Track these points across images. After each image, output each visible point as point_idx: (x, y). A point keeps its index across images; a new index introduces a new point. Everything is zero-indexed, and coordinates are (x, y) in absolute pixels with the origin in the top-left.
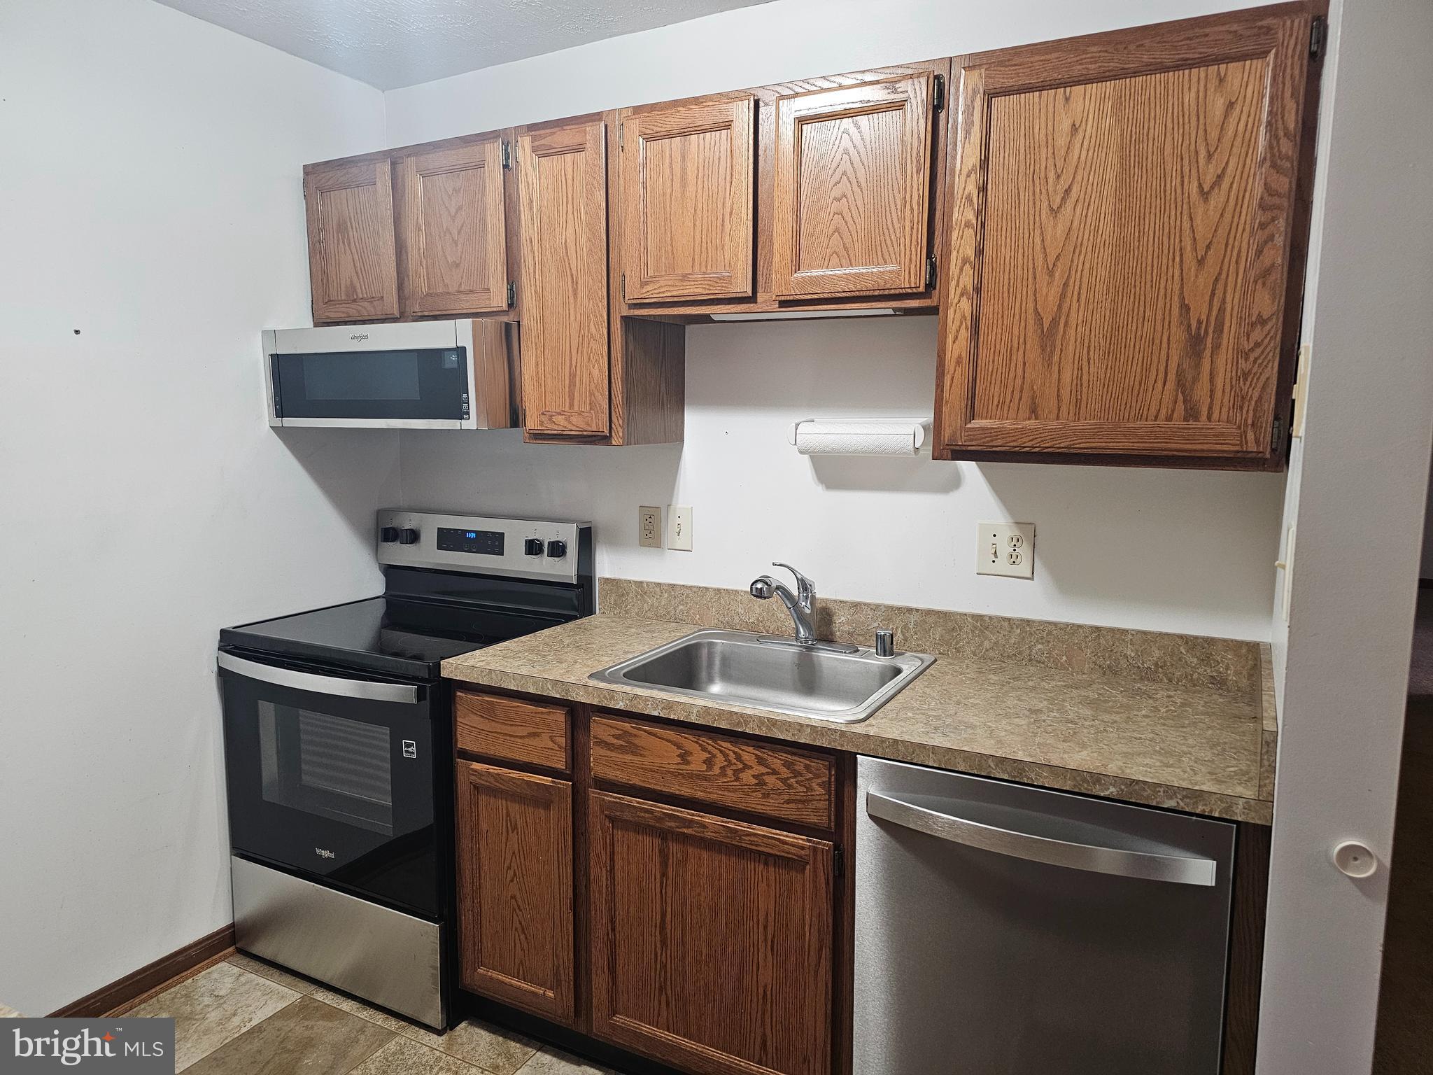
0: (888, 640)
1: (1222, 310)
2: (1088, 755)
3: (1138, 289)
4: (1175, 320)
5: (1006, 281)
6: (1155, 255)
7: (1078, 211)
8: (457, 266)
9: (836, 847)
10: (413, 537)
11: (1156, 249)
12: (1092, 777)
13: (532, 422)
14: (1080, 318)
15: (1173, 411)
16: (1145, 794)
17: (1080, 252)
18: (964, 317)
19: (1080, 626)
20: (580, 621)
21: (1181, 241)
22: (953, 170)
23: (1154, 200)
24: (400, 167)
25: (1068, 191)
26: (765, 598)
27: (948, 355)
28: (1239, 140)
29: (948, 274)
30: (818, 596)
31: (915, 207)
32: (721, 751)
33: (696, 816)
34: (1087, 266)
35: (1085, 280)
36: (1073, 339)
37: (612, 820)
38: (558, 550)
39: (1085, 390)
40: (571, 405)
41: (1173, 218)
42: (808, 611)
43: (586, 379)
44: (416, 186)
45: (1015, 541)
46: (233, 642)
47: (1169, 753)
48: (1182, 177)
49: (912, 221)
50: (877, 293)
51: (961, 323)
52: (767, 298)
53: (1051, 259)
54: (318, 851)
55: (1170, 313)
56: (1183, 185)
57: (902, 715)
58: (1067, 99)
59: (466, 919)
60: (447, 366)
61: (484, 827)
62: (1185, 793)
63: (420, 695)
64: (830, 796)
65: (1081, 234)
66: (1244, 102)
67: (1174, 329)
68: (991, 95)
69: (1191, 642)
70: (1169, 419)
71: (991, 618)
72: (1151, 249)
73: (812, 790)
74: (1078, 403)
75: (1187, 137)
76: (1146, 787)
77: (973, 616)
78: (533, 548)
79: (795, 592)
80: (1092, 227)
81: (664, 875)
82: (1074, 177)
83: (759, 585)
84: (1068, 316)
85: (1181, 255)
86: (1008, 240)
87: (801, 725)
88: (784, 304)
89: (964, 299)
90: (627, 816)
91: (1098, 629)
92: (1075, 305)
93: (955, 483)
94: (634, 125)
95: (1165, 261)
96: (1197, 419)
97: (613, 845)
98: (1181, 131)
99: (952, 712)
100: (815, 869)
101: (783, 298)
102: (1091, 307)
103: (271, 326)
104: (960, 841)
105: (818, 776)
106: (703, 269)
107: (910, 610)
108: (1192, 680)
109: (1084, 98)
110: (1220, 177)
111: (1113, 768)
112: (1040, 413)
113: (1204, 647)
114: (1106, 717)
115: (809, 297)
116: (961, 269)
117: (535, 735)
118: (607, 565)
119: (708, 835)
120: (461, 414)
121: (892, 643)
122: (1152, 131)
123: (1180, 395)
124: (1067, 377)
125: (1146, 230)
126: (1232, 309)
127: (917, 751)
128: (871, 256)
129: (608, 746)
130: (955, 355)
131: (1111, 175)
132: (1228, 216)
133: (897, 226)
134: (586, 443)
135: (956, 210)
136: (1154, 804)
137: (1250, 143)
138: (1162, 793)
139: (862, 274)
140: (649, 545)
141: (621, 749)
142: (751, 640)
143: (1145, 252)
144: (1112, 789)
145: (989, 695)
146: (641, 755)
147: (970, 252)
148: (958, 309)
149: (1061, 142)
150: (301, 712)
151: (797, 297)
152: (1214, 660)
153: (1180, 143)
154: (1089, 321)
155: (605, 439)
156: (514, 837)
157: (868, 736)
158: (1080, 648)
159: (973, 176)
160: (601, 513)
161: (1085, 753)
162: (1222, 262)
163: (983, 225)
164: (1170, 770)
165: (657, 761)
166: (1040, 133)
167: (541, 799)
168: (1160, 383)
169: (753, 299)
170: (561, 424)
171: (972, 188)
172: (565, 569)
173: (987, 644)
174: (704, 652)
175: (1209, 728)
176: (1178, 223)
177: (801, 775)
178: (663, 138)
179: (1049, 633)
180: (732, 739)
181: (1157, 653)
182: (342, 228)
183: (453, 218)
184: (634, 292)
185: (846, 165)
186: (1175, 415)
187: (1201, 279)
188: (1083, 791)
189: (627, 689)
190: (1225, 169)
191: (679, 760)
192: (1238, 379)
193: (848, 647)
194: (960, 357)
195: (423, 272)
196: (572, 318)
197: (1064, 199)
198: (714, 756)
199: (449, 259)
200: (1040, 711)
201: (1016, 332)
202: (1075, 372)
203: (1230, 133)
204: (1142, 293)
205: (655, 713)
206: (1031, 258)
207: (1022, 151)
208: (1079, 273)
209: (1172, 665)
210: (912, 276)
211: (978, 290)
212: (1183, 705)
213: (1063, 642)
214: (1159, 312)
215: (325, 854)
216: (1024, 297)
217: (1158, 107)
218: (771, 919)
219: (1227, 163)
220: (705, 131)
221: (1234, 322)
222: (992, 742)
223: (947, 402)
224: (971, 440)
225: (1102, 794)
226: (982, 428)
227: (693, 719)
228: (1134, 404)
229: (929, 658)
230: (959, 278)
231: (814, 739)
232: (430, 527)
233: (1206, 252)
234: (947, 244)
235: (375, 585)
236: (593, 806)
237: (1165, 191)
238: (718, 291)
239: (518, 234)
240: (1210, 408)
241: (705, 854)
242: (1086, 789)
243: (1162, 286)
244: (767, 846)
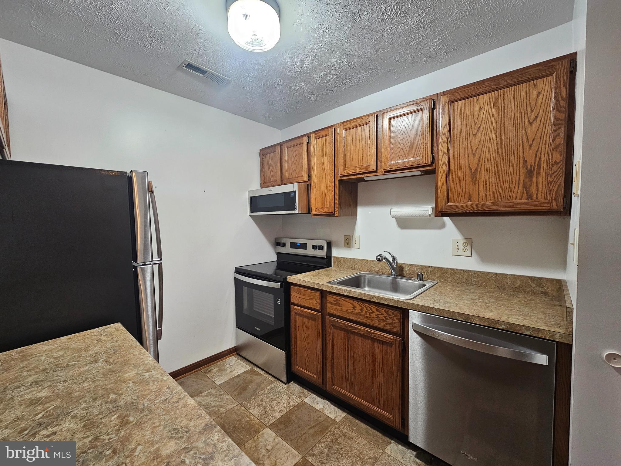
0: (421, 276)
1: (540, 161)
2: (494, 314)
3: (507, 157)
4: (521, 166)
5: (458, 158)
6: (513, 145)
7: (483, 134)
8: (296, 170)
9: (403, 340)
10: (284, 245)
11: (513, 143)
12: (495, 321)
13: (313, 211)
14: (485, 168)
15: (522, 196)
16: (517, 329)
17: (485, 147)
18: (444, 171)
19: (489, 273)
20: (327, 269)
21: (522, 139)
22: (439, 127)
23: (511, 127)
24: (282, 147)
25: (479, 128)
26: (381, 261)
27: (439, 183)
28: (543, 103)
29: (438, 158)
30: (398, 262)
31: (427, 139)
32: (365, 307)
33: (357, 326)
34: (487, 151)
35: (487, 156)
36: (483, 175)
37: (333, 326)
38: (321, 248)
39: (488, 192)
40: (324, 206)
41: (519, 132)
42: (395, 267)
43: (328, 198)
44: (286, 151)
45: (465, 244)
46: (238, 271)
47: (527, 316)
48: (522, 119)
49: (426, 143)
50: (415, 166)
51: (443, 172)
52: (381, 171)
53: (474, 150)
54: (256, 328)
55: (519, 163)
56: (522, 121)
57: (425, 298)
58: (477, 100)
59: (293, 351)
60: (291, 196)
61: (298, 325)
62: (534, 329)
63: (281, 286)
64: (400, 322)
65: (484, 141)
66: (545, 91)
67: (521, 169)
68: (451, 102)
69: (533, 279)
70: (521, 199)
71: (457, 269)
72: (511, 143)
73: (394, 320)
74: (486, 196)
75: (523, 105)
76: (517, 326)
77: (451, 269)
78: (314, 247)
79: (391, 261)
80: (489, 138)
81: (348, 344)
82: (481, 124)
83: (379, 257)
84: (481, 168)
85: (523, 144)
86: (459, 146)
87: (391, 299)
88: (386, 172)
89: (444, 165)
90: (337, 325)
91: (496, 274)
92: (483, 164)
93: (443, 226)
94: (342, 127)
95: (516, 147)
96: (532, 199)
97: (333, 333)
98: (520, 104)
99: (443, 298)
100: (395, 347)
101: (385, 170)
102: (489, 164)
103: (250, 189)
104: (446, 341)
105: (396, 316)
106: (362, 164)
107: (429, 267)
108: (533, 292)
109: (484, 99)
110: (536, 117)
111: (504, 319)
112: (472, 199)
113: (539, 281)
114: (500, 302)
115: (393, 169)
116: (443, 156)
117: (311, 299)
118: (335, 253)
119: (361, 332)
120: (294, 209)
121: (423, 277)
122: (509, 105)
123: (525, 191)
124: (481, 187)
125: (509, 138)
126: (544, 160)
127: (430, 309)
128: (413, 155)
129: (331, 303)
130: (441, 183)
131: (494, 121)
132: (540, 129)
133: (421, 145)
134: (328, 216)
135: (440, 138)
136: (521, 332)
137: (548, 104)
138: (524, 329)
139: (410, 161)
140: (347, 247)
141: (335, 304)
142: (377, 275)
143: (509, 145)
144: (503, 326)
145: (456, 294)
146: (341, 307)
147: (446, 151)
148: (442, 169)
149: (476, 113)
150: (254, 290)
151: (390, 170)
152: (542, 285)
153: (520, 107)
154: (489, 169)
155: (332, 215)
156: (305, 328)
157: (413, 304)
158: (490, 280)
159: (446, 127)
160: (333, 238)
161: (492, 313)
162: (539, 145)
163: (450, 142)
164: (527, 321)
165: (346, 309)
166: (468, 111)
167: (313, 318)
168: (516, 188)
169: (376, 171)
170: (321, 211)
171: (445, 131)
172: (323, 253)
173: (456, 278)
174: (363, 278)
175: (542, 308)
176: (521, 133)
177: (390, 315)
178: (350, 129)
179: (478, 275)
180: (369, 303)
181: (519, 283)
182: (268, 164)
183: (295, 158)
184: (341, 172)
185: (404, 129)
186: (523, 198)
187: (531, 152)
188: (492, 326)
189: (337, 286)
190: (538, 114)
191: (352, 309)
192: (548, 184)
193: (408, 278)
194: (443, 183)
195: (287, 173)
196: (325, 181)
197: (478, 131)
198: (363, 308)
199: (294, 169)
200: (475, 299)
201: (462, 174)
202: (484, 185)
203: (540, 102)
204: (508, 158)
205: (345, 294)
206: (467, 150)
207: (462, 118)
208: (484, 154)
209: (525, 287)
210: (426, 160)
211: (449, 162)
212: (530, 300)
213: (483, 278)
214: (515, 164)
215: (258, 329)
216: (465, 163)
217: (511, 98)
218: (381, 361)
219: (539, 112)
220: (362, 125)
221: (545, 164)
222: (457, 308)
223: (439, 198)
224: (448, 210)
225: (499, 328)
226: (452, 206)
227: (357, 296)
228: (507, 195)
229: (435, 282)
230: (442, 158)
231: (395, 304)
232: (288, 242)
233: (532, 142)
234: (438, 150)
235: (274, 258)
236: (327, 321)
237: (515, 124)
238: (366, 170)
239: (311, 160)
240: (537, 195)
241: (360, 339)
242: (493, 326)
243: (516, 155)
244: (380, 337)
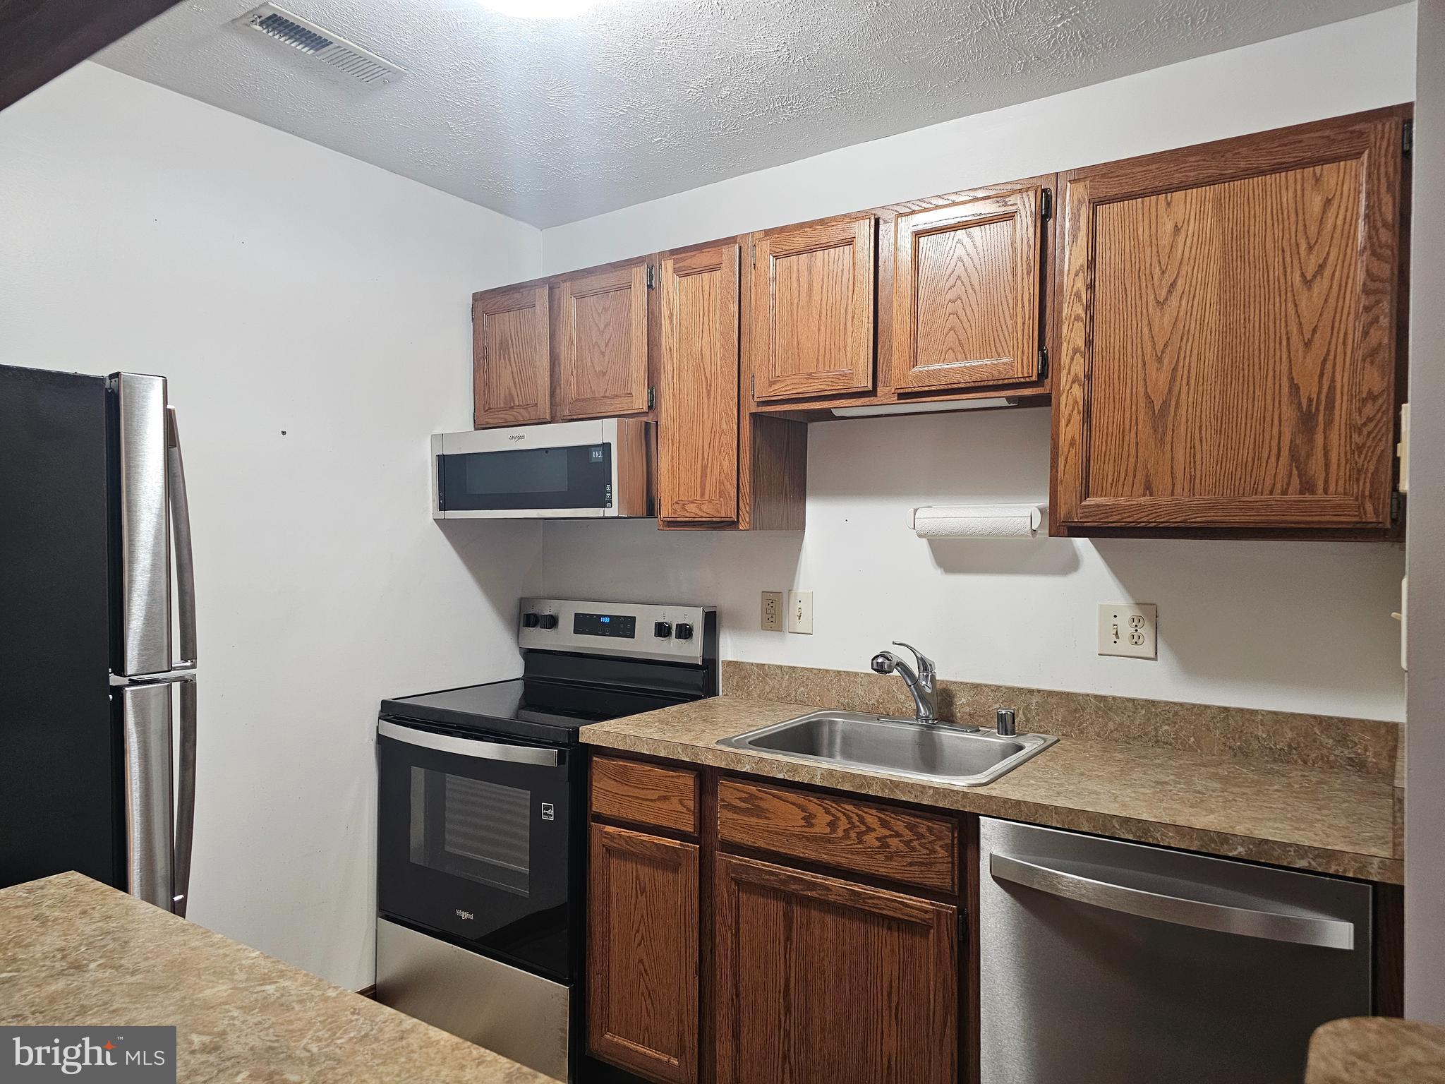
0: (1009, 720)
1: (1332, 388)
2: (1215, 818)
3: (1246, 372)
4: (1285, 399)
5: (1116, 368)
6: (1262, 340)
7: (1184, 302)
8: (604, 374)
9: (960, 911)
10: (552, 622)
11: (1263, 335)
12: (1219, 837)
13: (666, 511)
14: (1191, 399)
15: (1288, 484)
16: (1275, 854)
17: (1188, 340)
18: (1076, 402)
19: (1207, 707)
20: (704, 701)
21: (1287, 326)
22: (1061, 272)
23: (1257, 288)
24: (557, 290)
25: (1173, 285)
26: (886, 672)
27: (1062, 437)
28: (1338, 231)
29: (1059, 364)
30: (938, 677)
31: (1026, 304)
32: (844, 814)
33: (820, 879)
34: (1195, 352)
35: (1194, 365)
36: (1184, 419)
37: (738, 883)
38: (685, 632)
39: (1198, 467)
40: (703, 495)
41: (1277, 305)
42: (929, 691)
43: (716, 471)
44: (570, 307)
45: (1136, 621)
46: (393, 711)
47: (1303, 820)
48: (1285, 268)
49: (1024, 317)
50: (991, 383)
51: (1074, 408)
52: (886, 391)
53: (1159, 347)
54: (459, 912)
55: (1280, 392)
56: (1285, 275)
57: (1024, 782)
58: (1169, 204)
59: (595, 982)
60: (593, 461)
61: (614, 890)
62: (1316, 852)
63: (561, 757)
64: (953, 858)
65: (1188, 323)
66: (1341, 198)
67: (1284, 408)
68: (1095, 203)
69: (1326, 723)
70: (1284, 492)
71: (1114, 698)
72: (1257, 334)
73: (935, 852)
74: (1192, 479)
75: (1287, 232)
76: (1276, 847)
77: (1096, 697)
78: (662, 630)
79: (916, 673)
80: (1199, 316)
81: (788, 939)
82: (1178, 273)
83: (880, 660)
84: (1178, 398)
85: (1288, 339)
86: (1117, 331)
87: (924, 787)
88: (904, 396)
89: (1076, 386)
90: (753, 878)
91: (1226, 709)
92: (1185, 388)
93: (1072, 565)
94: (766, 245)
95: (1272, 345)
96: (1313, 492)
97: (738, 908)
98: (1281, 227)
99: (1076, 781)
100: (940, 940)
101: (902, 391)
102: (1201, 389)
103: (438, 431)
104: (1085, 901)
105: (940, 838)
106: (827, 368)
107: (1031, 691)
108: (1328, 762)
109: (1185, 202)
110: (1322, 267)
111: (1241, 829)
112: (1155, 489)
113: (1340, 728)
114: (1233, 790)
115: (927, 389)
116: (1072, 359)
117: (665, 798)
118: (730, 649)
119: (832, 898)
120: (604, 502)
121: (1014, 722)
122: (1252, 228)
123: (1294, 469)
124: (1180, 455)
125: (1252, 318)
126: (1342, 386)
127: (1040, 812)
128: (985, 350)
129: (735, 809)
130: (1069, 437)
131: (1214, 268)
132: (1332, 300)
133: (1009, 322)
134: (714, 529)
135: (1065, 305)
136: (1285, 864)
137: (1350, 235)
138: (1292, 853)
139: (977, 366)
140: (771, 629)
141: (747, 812)
142: (872, 719)
143: (1251, 338)
144: (1240, 849)
145: (1113, 770)
146: (766, 818)
147: (1081, 343)
148: (1070, 395)
149: (1165, 241)
150: (449, 777)
151: (915, 389)
152: (1350, 740)
153: (1281, 238)
154: (1199, 402)
155: (732, 524)
156: (642, 899)
157: (991, 797)
158: (1209, 730)
159: (1081, 274)
160: (725, 601)
161: (1212, 816)
162: (1330, 343)
163: (1092, 318)
164: (1301, 833)
165: (782, 824)
166: (1144, 235)
167: (669, 862)
168: (1273, 459)
169: (873, 393)
170: (693, 511)
171: (1080, 285)
172: (691, 651)
173: (1111, 726)
174: (826, 730)
175: (1345, 802)
176: (1283, 309)
177: (923, 837)
178: (791, 255)
179: (1176, 714)
180: (856, 802)
181: (1289, 735)
182: (504, 345)
183: (602, 333)
184: (762, 391)
185: (960, 270)
186: (1291, 489)
187: (1309, 360)
188: (1210, 851)
189: (754, 753)
190: (1326, 259)
191: (803, 823)
192: (1353, 452)
193: (970, 727)
194: (1073, 439)
195: (573, 380)
196: (705, 416)
197: (1170, 292)
198: (838, 819)
199: (597, 369)
200: (1166, 783)
201: (1127, 415)
202: (1188, 450)
203: (1329, 227)
204: (1251, 375)
205: (780, 776)
206: (1139, 345)
207: (1127, 251)
208: (1187, 359)
209: (1306, 746)
210: (1025, 367)
211: (1089, 377)
212: (1319, 783)
213: (1189, 723)
214: (1269, 392)
215: (465, 915)
216: (1135, 382)
217: (1257, 206)
218: (895, 985)
219: (1328, 253)
220: (830, 247)
221: (1345, 398)
222: (1117, 805)
223: (1061, 481)
224: (1087, 517)
225: (1230, 854)
226: (1098, 506)
227: (818, 781)
228: (1248, 479)
229: (1051, 738)
230: (1070, 366)
231: (937, 801)
232: (567, 613)
233: (1313, 335)
234: (1058, 338)
235: (516, 668)
236: (720, 869)
237: (1268, 281)
238: (841, 387)
239: (659, 345)
240: (1326, 481)
241: (828, 918)
242: (1213, 849)
243: (1271, 367)
244: (891, 909)
